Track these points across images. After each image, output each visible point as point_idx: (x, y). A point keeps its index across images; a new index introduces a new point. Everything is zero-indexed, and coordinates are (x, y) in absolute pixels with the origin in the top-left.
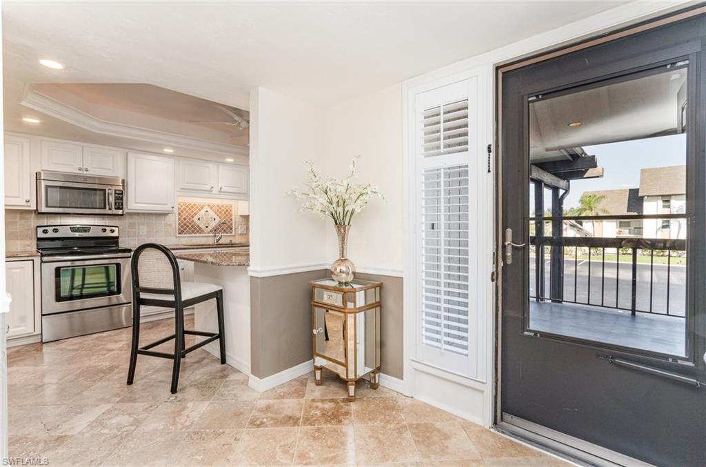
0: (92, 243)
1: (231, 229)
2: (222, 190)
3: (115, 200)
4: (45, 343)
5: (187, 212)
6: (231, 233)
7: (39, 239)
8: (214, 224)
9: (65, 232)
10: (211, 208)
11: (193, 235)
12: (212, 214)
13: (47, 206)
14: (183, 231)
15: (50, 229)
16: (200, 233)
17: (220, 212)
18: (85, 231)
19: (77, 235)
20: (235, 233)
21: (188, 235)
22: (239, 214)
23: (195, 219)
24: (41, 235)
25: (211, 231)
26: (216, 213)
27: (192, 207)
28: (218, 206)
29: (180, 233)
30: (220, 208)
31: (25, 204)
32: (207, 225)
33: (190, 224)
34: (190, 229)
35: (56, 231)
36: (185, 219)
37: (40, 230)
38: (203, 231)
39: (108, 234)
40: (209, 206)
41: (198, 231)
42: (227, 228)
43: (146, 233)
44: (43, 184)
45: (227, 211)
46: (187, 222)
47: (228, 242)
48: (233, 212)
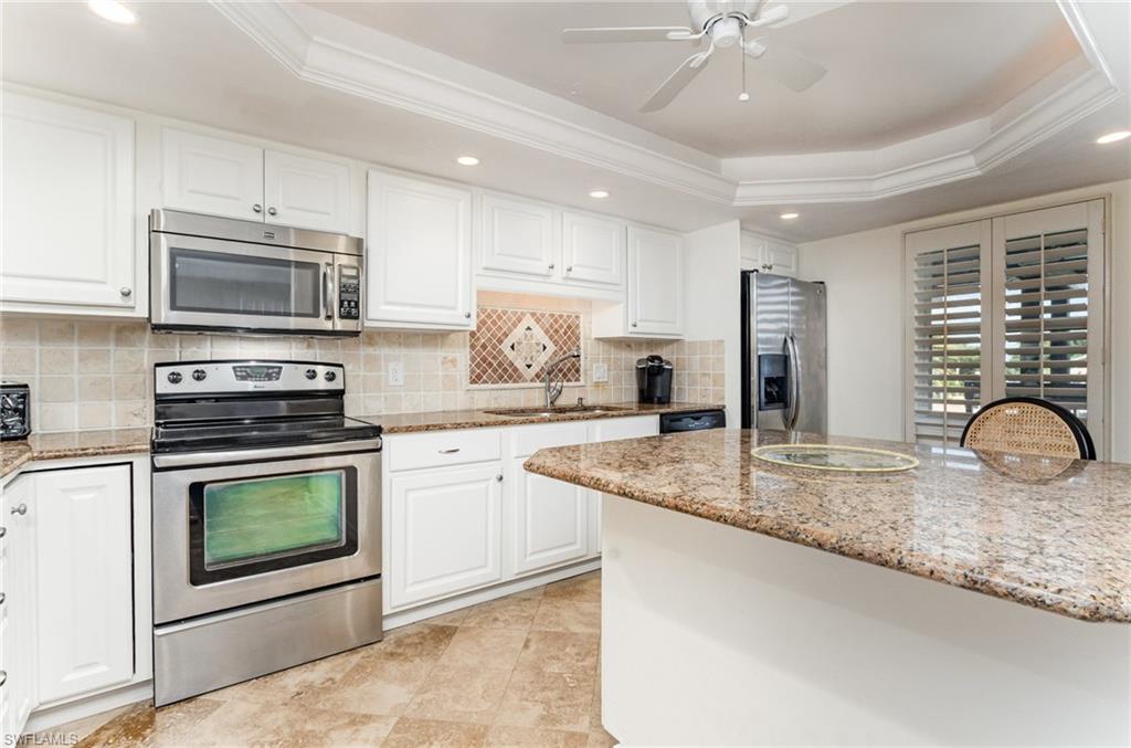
0: (283, 407)
1: (578, 371)
2: (572, 274)
3: (341, 292)
4: (162, 708)
5: (489, 330)
6: (577, 380)
7: (160, 399)
8: (542, 359)
9: (222, 380)
10: (538, 320)
11: (501, 385)
12: (539, 335)
13: (174, 306)
14: (479, 377)
15: (187, 372)
16: (515, 381)
17: (556, 331)
18: (269, 377)
19: (250, 386)
20: (586, 380)
21: (490, 386)
22: (594, 336)
23: (505, 347)
24: (165, 387)
25: (538, 376)
26: (547, 332)
27: (500, 317)
28: (552, 315)
29: (473, 382)
30: (556, 321)
31: (119, 300)
32: (529, 362)
33: (494, 358)
34: (495, 371)
35: (200, 376)
36: (484, 347)
37: (164, 372)
38: (520, 376)
39: (321, 384)
40: (533, 315)
41: (510, 377)
42: (569, 370)
43: (401, 382)
44: (165, 242)
45: (569, 327)
46: (490, 353)
47: (574, 402)
48: (582, 330)
